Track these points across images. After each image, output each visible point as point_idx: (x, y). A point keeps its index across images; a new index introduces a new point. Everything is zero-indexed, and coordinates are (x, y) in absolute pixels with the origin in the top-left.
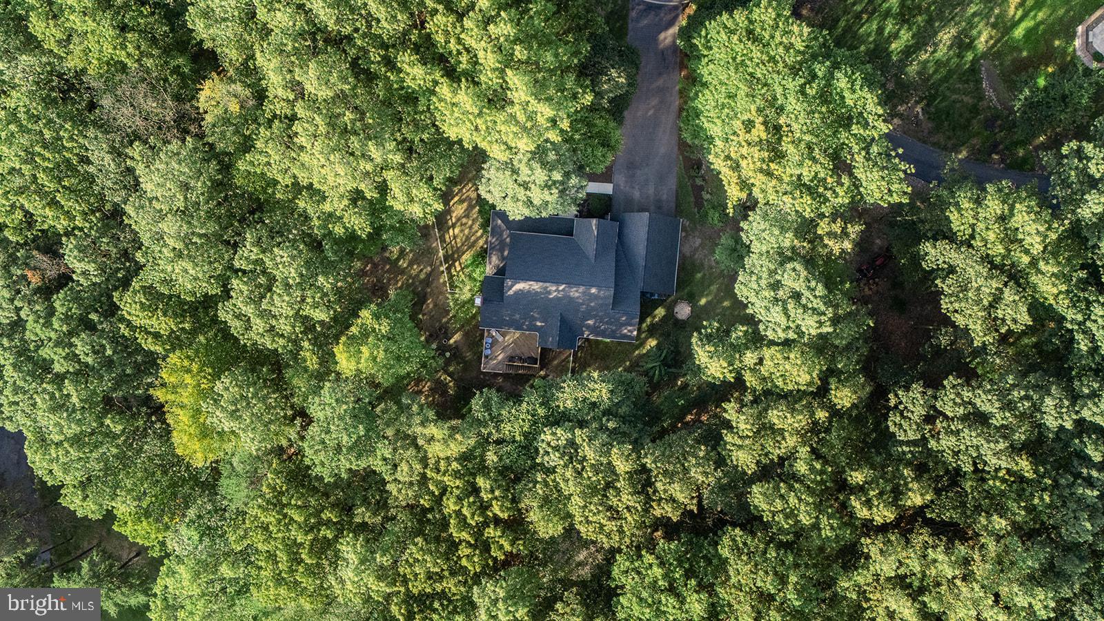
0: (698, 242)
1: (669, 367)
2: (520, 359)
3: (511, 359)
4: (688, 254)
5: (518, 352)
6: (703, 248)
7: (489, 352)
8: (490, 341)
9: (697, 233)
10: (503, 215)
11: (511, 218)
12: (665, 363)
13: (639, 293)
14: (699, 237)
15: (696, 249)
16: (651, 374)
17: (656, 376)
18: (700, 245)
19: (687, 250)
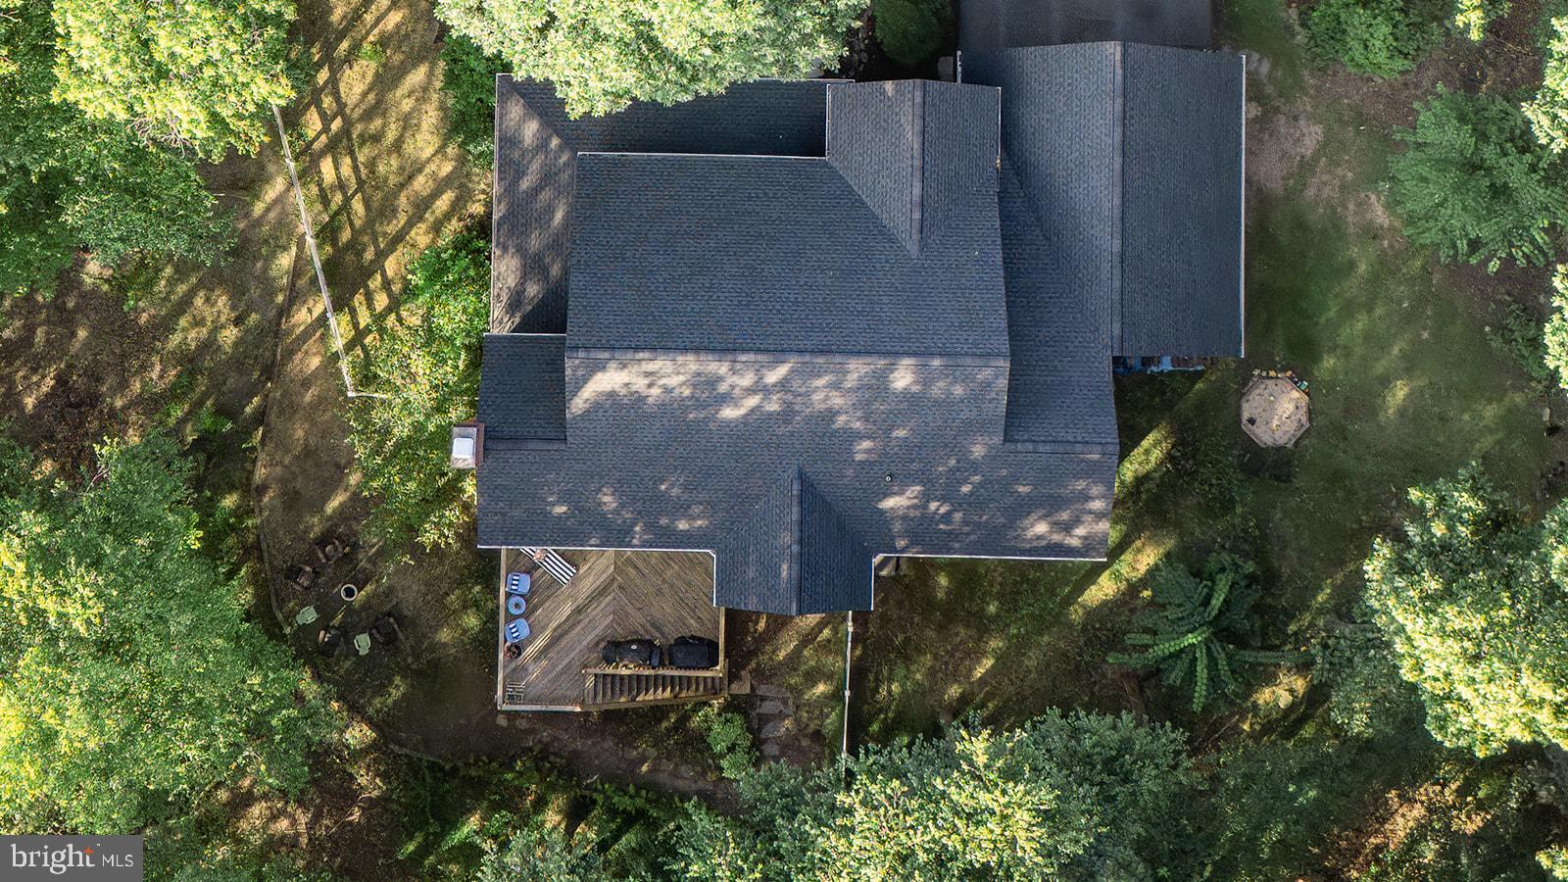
0: (1312, 135)
1: (1242, 642)
2: (648, 650)
3: (614, 649)
4: (1276, 186)
5: (637, 621)
6: (1334, 163)
7: (522, 628)
8: (524, 583)
9: (1305, 104)
10: (541, 98)
11: (576, 111)
12: (1223, 631)
13: (1107, 366)
14: (1314, 118)
15: (1306, 167)
16: (1175, 677)
17: (1201, 689)
18: (1323, 147)
19: (1274, 174)
